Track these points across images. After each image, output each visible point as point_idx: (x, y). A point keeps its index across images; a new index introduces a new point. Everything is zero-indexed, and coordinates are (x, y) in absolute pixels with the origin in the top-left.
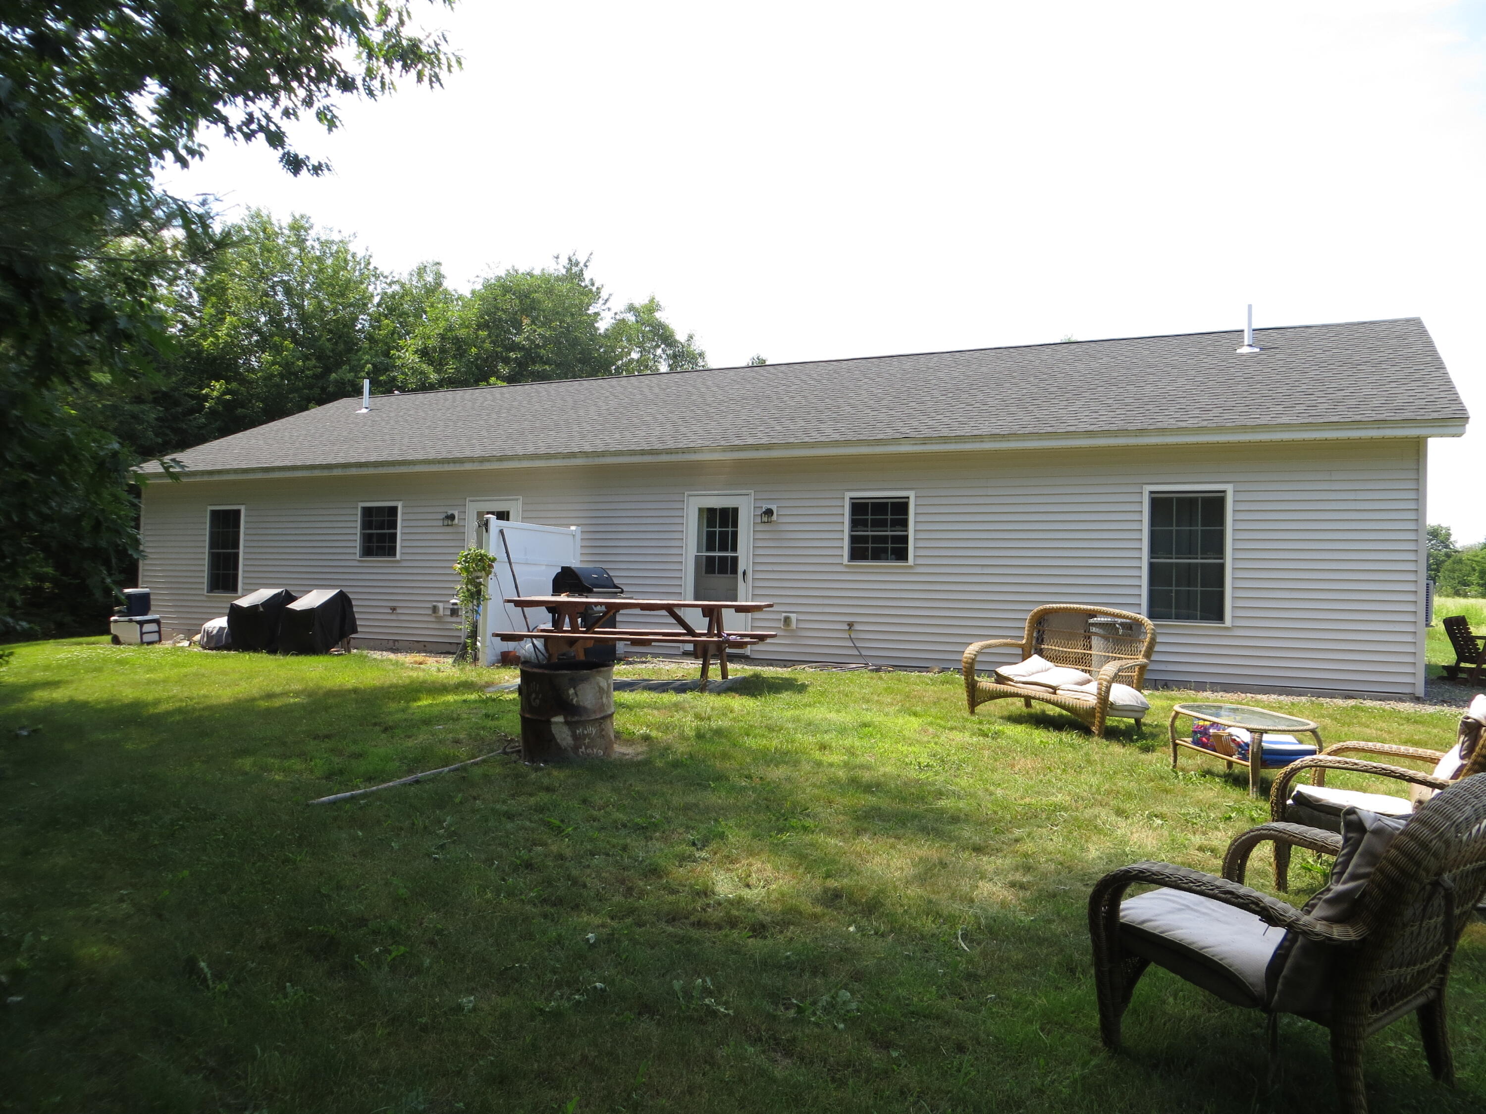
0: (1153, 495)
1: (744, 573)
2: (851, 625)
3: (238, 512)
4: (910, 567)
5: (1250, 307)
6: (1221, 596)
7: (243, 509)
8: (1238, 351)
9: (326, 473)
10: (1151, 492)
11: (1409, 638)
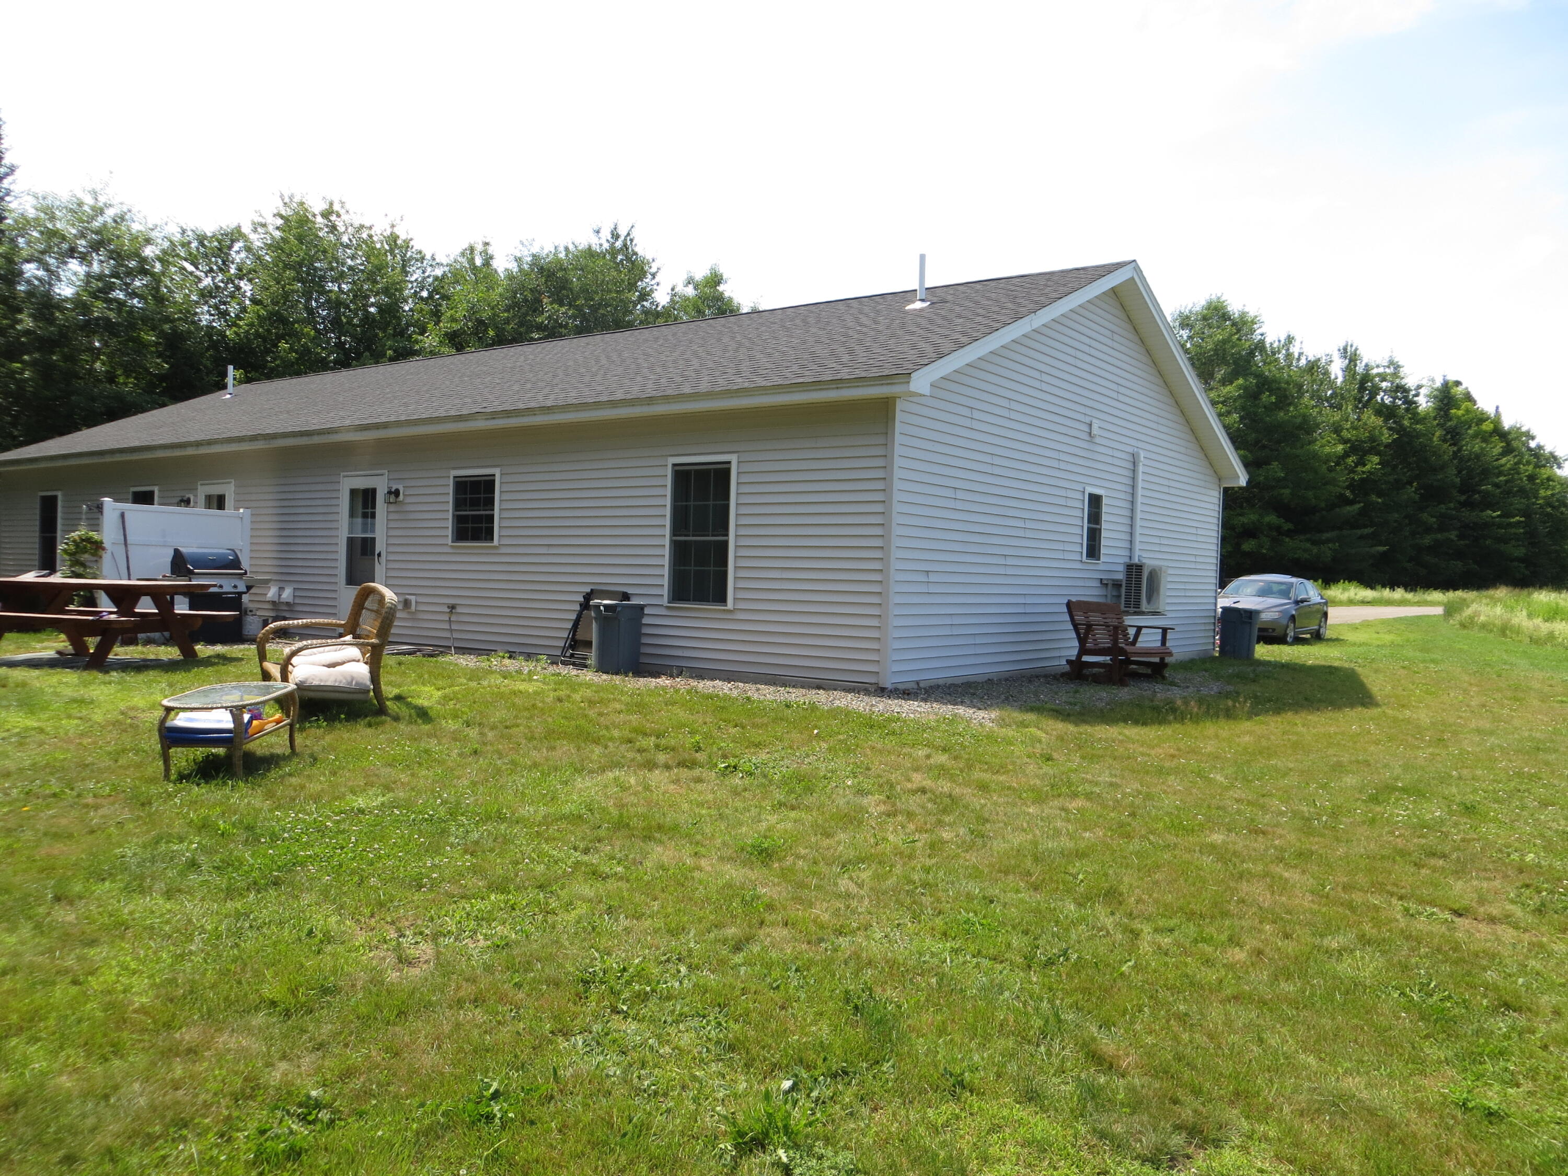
0: (677, 468)
1: (379, 555)
2: (452, 607)
3: (55, 497)
4: (495, 547)
5: (922, 258)
6: (725, 575)
7: (59, 494)
8: (908, 308)
9: (95, 460)
10: (674, 465)
11: (875, 622)
